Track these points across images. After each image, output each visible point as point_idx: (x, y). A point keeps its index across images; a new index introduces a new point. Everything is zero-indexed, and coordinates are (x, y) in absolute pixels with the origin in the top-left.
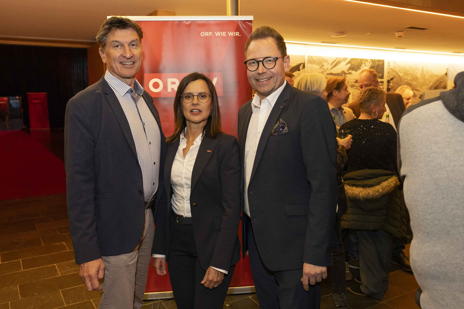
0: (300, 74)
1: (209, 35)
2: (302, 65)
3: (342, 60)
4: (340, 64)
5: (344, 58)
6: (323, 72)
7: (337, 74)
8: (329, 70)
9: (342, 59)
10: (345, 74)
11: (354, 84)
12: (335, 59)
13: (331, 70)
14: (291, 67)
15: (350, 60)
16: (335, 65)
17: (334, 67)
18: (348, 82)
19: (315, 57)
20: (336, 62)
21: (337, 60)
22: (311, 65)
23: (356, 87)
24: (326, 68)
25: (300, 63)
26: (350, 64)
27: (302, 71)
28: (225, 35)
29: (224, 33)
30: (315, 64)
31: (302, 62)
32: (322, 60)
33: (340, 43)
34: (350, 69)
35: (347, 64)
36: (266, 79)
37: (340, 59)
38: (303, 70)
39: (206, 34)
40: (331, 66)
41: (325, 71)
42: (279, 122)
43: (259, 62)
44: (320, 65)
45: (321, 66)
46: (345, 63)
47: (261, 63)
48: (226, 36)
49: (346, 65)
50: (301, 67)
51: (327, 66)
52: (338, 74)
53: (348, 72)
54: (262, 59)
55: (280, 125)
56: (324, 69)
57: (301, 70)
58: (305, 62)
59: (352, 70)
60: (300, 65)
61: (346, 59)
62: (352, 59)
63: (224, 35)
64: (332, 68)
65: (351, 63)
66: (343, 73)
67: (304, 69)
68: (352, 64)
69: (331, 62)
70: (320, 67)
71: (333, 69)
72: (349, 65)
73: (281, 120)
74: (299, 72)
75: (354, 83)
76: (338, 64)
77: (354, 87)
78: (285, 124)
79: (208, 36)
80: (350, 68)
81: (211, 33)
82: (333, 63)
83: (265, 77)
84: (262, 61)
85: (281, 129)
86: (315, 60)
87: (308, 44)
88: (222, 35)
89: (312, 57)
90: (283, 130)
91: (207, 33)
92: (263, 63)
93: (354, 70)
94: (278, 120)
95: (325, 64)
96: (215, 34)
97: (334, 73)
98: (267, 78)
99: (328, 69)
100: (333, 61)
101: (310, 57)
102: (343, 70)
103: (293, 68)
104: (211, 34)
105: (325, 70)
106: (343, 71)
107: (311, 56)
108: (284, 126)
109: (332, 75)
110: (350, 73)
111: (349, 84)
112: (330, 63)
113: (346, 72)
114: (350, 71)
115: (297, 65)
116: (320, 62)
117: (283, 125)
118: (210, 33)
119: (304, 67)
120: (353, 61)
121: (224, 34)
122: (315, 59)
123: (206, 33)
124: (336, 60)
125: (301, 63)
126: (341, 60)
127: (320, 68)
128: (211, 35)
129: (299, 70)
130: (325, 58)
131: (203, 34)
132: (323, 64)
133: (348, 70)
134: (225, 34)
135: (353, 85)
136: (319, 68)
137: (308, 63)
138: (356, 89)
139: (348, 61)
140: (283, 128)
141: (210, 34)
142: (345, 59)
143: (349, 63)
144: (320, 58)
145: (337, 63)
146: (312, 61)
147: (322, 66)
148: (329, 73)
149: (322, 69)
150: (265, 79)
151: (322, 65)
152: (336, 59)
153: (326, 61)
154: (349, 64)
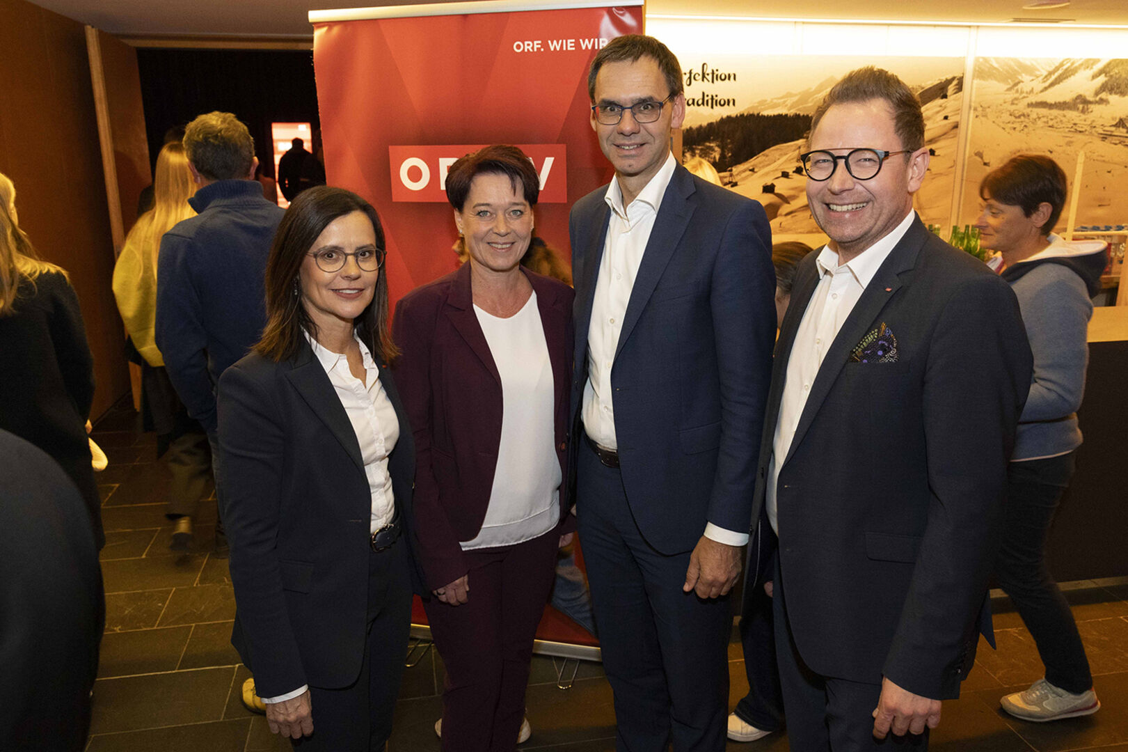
0: (945, 107)
1: (533, 48)
2: (955, 82)
3: (1082, 65)
4: (1072, 78)
5: (1087, 61)
6: (1016, 99)
7: (1060, 103)
8: (1037, 93)
9: (1080, 62)
10: (1086, 102)
11: (1112, 132)
12: (1057, 64)
13: (1042, 93)
14: (923, 88)
15: (1109, 64)
16: (1056, 79)
17: (1052, 85)
18: (1094, 124)
19: (997, 59)
20: (1060, 72)
21: (1065, 67)
22: (982, 82)
23: (1116, 138)
24: (1029, 89)
25: (949, 77)
26: (1106, 76)
27: (954, 100)
28: (571, 47)
29: (571, 43)
30: (996, 79)
31: (955, 75)
32: (1016, 68)
33: (1074, 20)
34: (1104, 91)
35: (1094, 77)
36: (850, 207)
37: (1073, 64)
38: (955, 95)
39: (526, 47)
40: (1044, 82)
41: (1024, 97)
42: (877, 332)
43: (838, 160)
44: (1010, 81)
45: (1012, 84)
46: (1090, 73)
47: (842, 163)
48: (574, 49)
49: (1091, 78)
50: (951, 88)
51: (1028, 83)
52: (1065, 103)
53: (1098, 99)
54: (845, 153)
55: (880, 342)
56: (1022, 92)
57: (950, 96)
58: (963, 74)
59: (1111, 94)
60: (949, 82)
61: (1096, 61)
62: (1115, 60)
63: (569, 49)
64: (1046, 89)
65: (1109, 72)
66: (1078, 101)
67: (960, 93)
68: (1111, 76)
69: (1045, 73)
70: (1009, 86)
71: (1050, 90)
72: (1102, 79)
73: (883, 326)
74: (944, 100)
75: (1113, 129)
76: (1067, 77)
77: (1110, 138)
78: (893, 341)
79: (531, 50)
80: (1103, 88)
81: (537, 44)
82: (1050, 73)
83: (847, 202)
84: (846, 158)
85: (880, 353)
86: (995, 68)
87: (978, 27)
88: (565, 49)
89: (985, 60)
90: (883, 356)
91: (528, 45)
92: (847, 164)
93: (1116, 93)
94: (874, 324)
95: (1026, 78)
96: (548, 45)
97: (1051, 100)
98: (852, 204)
99: (1032, 91)
100: (1051, 69)
101: (981, 60)
102: (1082, 93)
103: (927, 90)
104: (539, 46)
105: (1024, 95)
106: (1079, 97)
107: (984, 58)
108: (888, 347)
109: (1044, 107)
110: (1102, 101)
111: (1096, 132)
112: (1042, 75)
113: (1091, 99)
114: (1103, 95)
115: (941, 83)
116: (1011, 75)
117: (886, 344)
118: (535, 42)
119: (960, 88)
120: (1117, 66)
121: (569, 45)
122: (996, 65)
123: (526, 43)
124: (1062, 65)
125: (953, 79)
126: (1076, 64)
127: (1009, 89)
128: (537, 48)
129: (945, 96)
130: (1028, 63)
131: (518, 47)
132: (1020, 78)
133: (1097, 94)
134: (573, 45)
135: (1109, 133)
136: (1005, 89)
137: (974, 77)
138: (1116, 144)
139: (1099, 66)
140: (886, 351)
141: (536, 46)
142: (1088, 64)
143: (1102, 72)
144: (1012, 64)
145: (1062, 74)
146: (984, 72)
147: (1016, 84)
148: (1034, 101)
149: (1013, 91)
150: (848, 204)
151: (1017, 81)
152: (1063, 61)
153: (1029, 70)
154: (1103, 75)
